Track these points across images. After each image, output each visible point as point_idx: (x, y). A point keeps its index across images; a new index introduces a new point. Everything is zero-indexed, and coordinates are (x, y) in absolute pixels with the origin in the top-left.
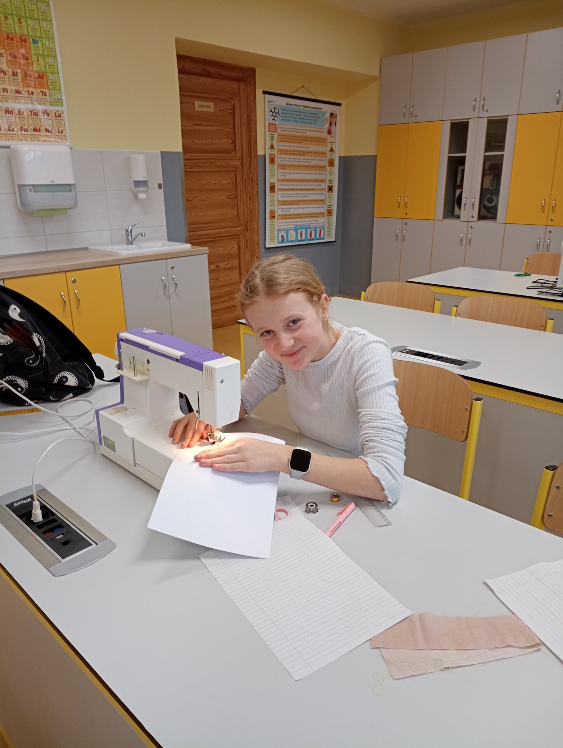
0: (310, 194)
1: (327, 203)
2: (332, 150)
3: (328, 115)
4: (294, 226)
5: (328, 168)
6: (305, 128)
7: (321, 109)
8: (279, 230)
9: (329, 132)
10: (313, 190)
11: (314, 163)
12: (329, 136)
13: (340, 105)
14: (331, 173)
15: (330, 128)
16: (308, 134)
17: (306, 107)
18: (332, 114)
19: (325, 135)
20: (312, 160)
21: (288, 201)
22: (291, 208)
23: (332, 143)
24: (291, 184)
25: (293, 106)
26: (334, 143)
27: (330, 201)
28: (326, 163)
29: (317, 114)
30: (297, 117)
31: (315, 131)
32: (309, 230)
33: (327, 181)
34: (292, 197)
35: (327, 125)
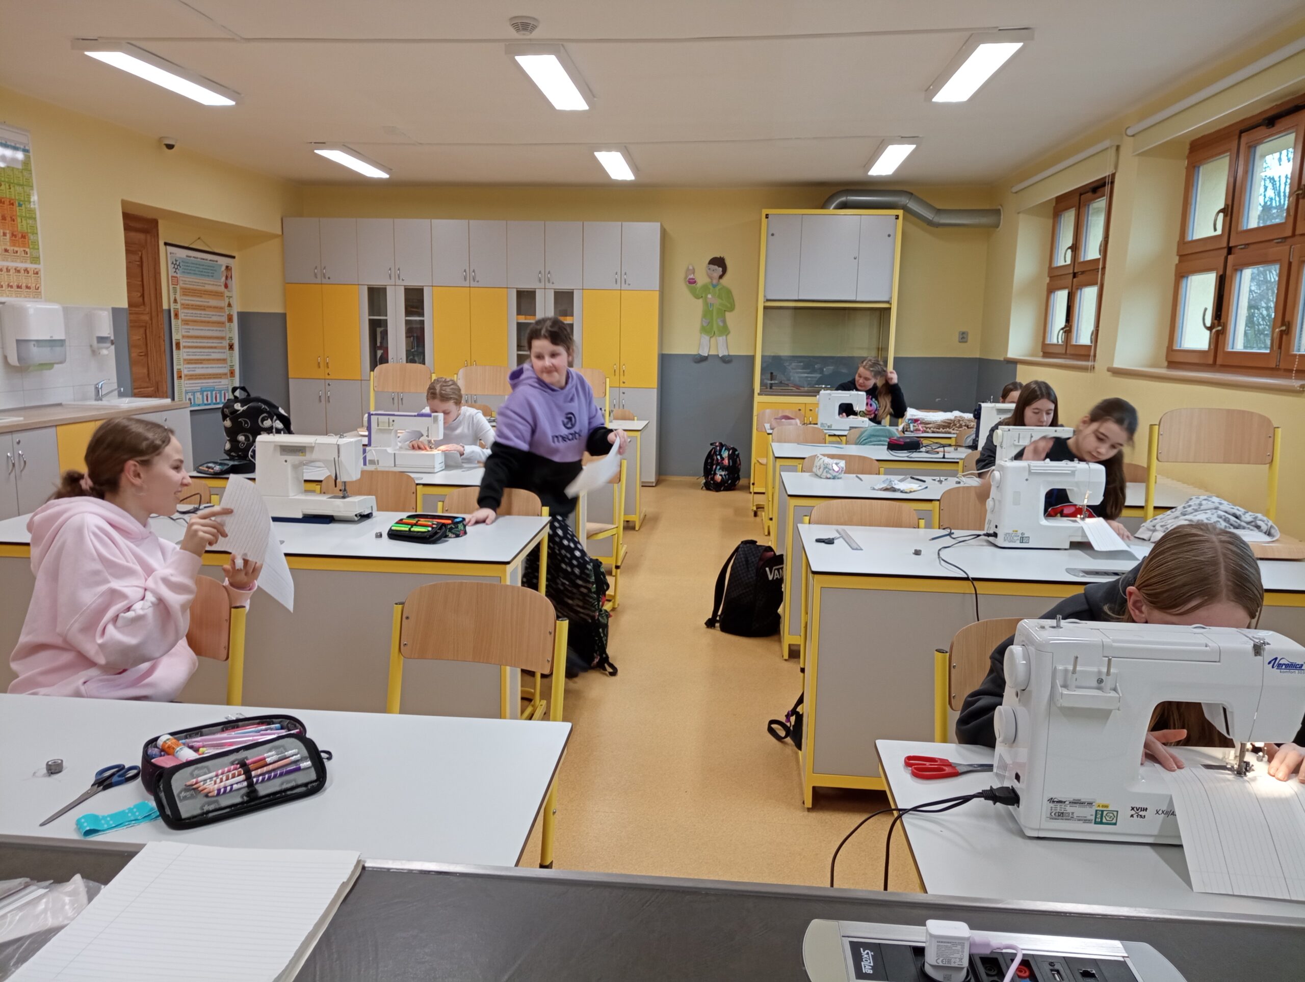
0: (213, 352)
1: (229, 363)
2: (229, 305)
3: (223, 268)
4: (199, 388)
5: (228, 324)
6: (204, 282)
7: (217, 261)
8: (187, 393)
9: (226, 286)
10: (215, 348)
11: (214, 319)
12: (226, 290)
13: (234, 257)
14: (231, 330)
15: (227, 282)
16: (208, 288)
17: (204, 259)
18: (227, 267)
19: (222, 289)
20: (213, 315)
21: (192, 360)
22: (196, 368)
23: (230, 297)
24: (195, 341)
25: (192, 258)
26: (231, 297)
27: (231, 361)
28: (225, 319)
29: (213, 267)
30: (197, 269)
31: (213, 285)
32: (214, 392)
33: (227, 338)
34: (196, 355)
35: (224, 278)
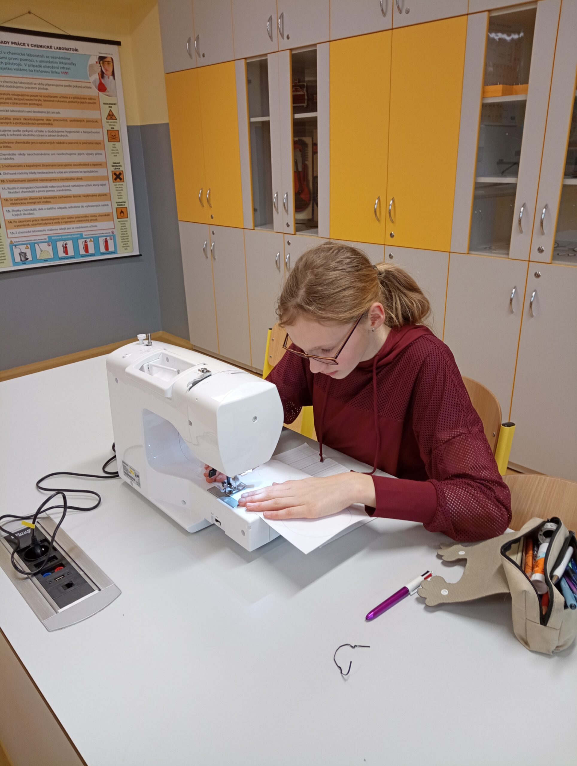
0: (74, 186)
1: (115, 199)
2: (111, 116)
4: (46, 237)
5: (109, 145)
6: (44, 82)
7: (76, 50)
8: (12, 245)
9: (102, 88)
10: (80, 179)
11: (72, 137)
12: (101, 94)
13: (118, 43)
14: (115, 153)
15: (103, 81)
16: (52, 90)
17: (41, 47)
18: (102, 59)
20: (70, 132)
21: (25, 199)
22: (35, 210)
23: (111, 105)
25: (10, 45)
26: (115, 104)
27: (120, 196)
28: (102, 135)
29: (69, 59)
30: (23, 63)
31: (70, 86)
32: (81, 243)
33: (110, 164)
34: (33, 192)
35: (96, 77)
